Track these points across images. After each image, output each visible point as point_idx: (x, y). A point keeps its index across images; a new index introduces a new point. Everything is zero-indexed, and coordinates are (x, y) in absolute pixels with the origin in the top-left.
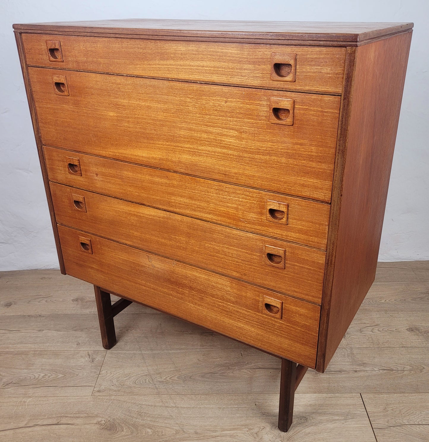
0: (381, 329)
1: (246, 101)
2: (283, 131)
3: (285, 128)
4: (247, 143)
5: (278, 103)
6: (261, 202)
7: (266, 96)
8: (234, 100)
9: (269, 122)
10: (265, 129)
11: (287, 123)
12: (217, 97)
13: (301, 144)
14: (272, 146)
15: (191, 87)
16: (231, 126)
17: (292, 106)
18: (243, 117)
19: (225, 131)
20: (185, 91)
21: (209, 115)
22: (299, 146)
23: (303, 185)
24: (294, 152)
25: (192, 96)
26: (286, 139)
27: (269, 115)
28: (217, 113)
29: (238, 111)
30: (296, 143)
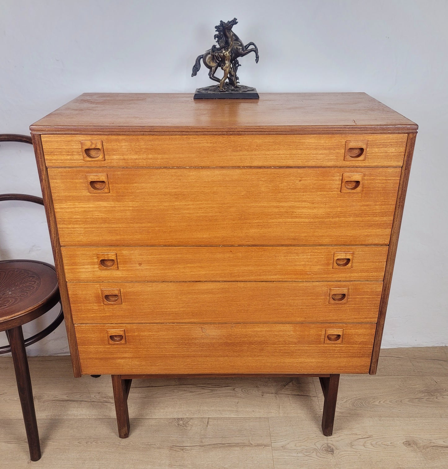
1: (320, 178)
2: (352, 197)
3: (354, 195)
4: (318, 211)
5: (350, 178)
6: (328, 255)
7: (338, 173)
8: (309, 178)
9: (341, 192)
10: (336, 198)
11: (357, 191)
12: (291, 177)
13: (367, 205)
14: (342, 210)
15: (265, 172)
16: (304, 199)
17: (362, 178)
18: (316, 191)
19: (297, 204)
20: (258, 176)
21: (283, 193)
22: (365, 207)
23: (367, 236)
24: (361, 212)
25: (266, 179)
26: (354, 204)
27: (341, 187)
28: (291, 191)
29: (311, 187)
30: (363, 205)
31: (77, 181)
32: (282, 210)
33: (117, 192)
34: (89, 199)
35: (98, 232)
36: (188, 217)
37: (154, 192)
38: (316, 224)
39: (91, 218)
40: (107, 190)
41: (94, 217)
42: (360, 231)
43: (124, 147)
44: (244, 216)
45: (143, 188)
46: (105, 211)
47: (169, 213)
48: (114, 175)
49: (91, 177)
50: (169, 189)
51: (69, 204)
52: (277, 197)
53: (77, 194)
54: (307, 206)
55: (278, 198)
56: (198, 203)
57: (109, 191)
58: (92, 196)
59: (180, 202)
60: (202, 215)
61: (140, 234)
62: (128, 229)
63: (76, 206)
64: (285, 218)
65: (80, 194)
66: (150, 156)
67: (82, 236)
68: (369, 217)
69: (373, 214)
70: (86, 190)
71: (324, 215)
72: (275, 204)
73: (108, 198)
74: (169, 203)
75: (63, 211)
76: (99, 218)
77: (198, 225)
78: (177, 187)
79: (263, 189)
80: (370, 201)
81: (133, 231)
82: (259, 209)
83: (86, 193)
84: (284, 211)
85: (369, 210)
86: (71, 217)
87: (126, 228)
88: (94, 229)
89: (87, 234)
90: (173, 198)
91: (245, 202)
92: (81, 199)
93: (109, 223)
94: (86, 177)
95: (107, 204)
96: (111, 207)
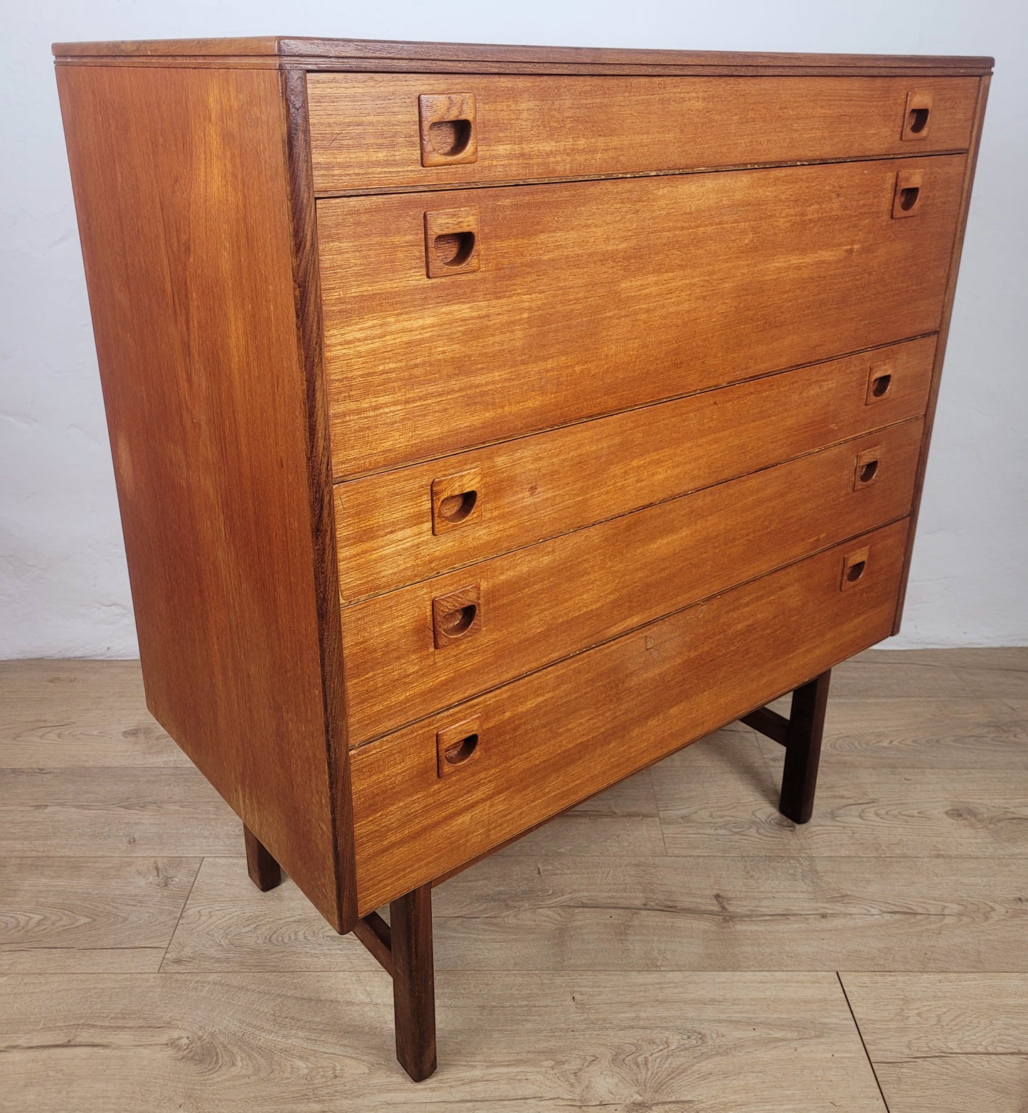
0: (883, 812)
31: (397, 239)
34: (425, 298)
37: (581, 255)
39: (424, 364)
40: (476, 261)
41: (432, 359)
43: (524, 115)
45: (558, 247)
46: (463, 334)
48: (494, 210)
49: (439, 221)
51: (370, 323)
53: (395, 285)
57: (478, 266)
58: (433, 287)
63: (389, 329)
65: (403, 284)
66: (582, 142)
67: (398, 430)
70: (420, 267)
73: (473, 290)
75: (352, 352)
76: (445, 360)
78: (629, 234)
83: (418, 280)
86: (370, 371)
88: (429, 401)
92: (403, 303)
95: (469, 310)
96: (480, 317)
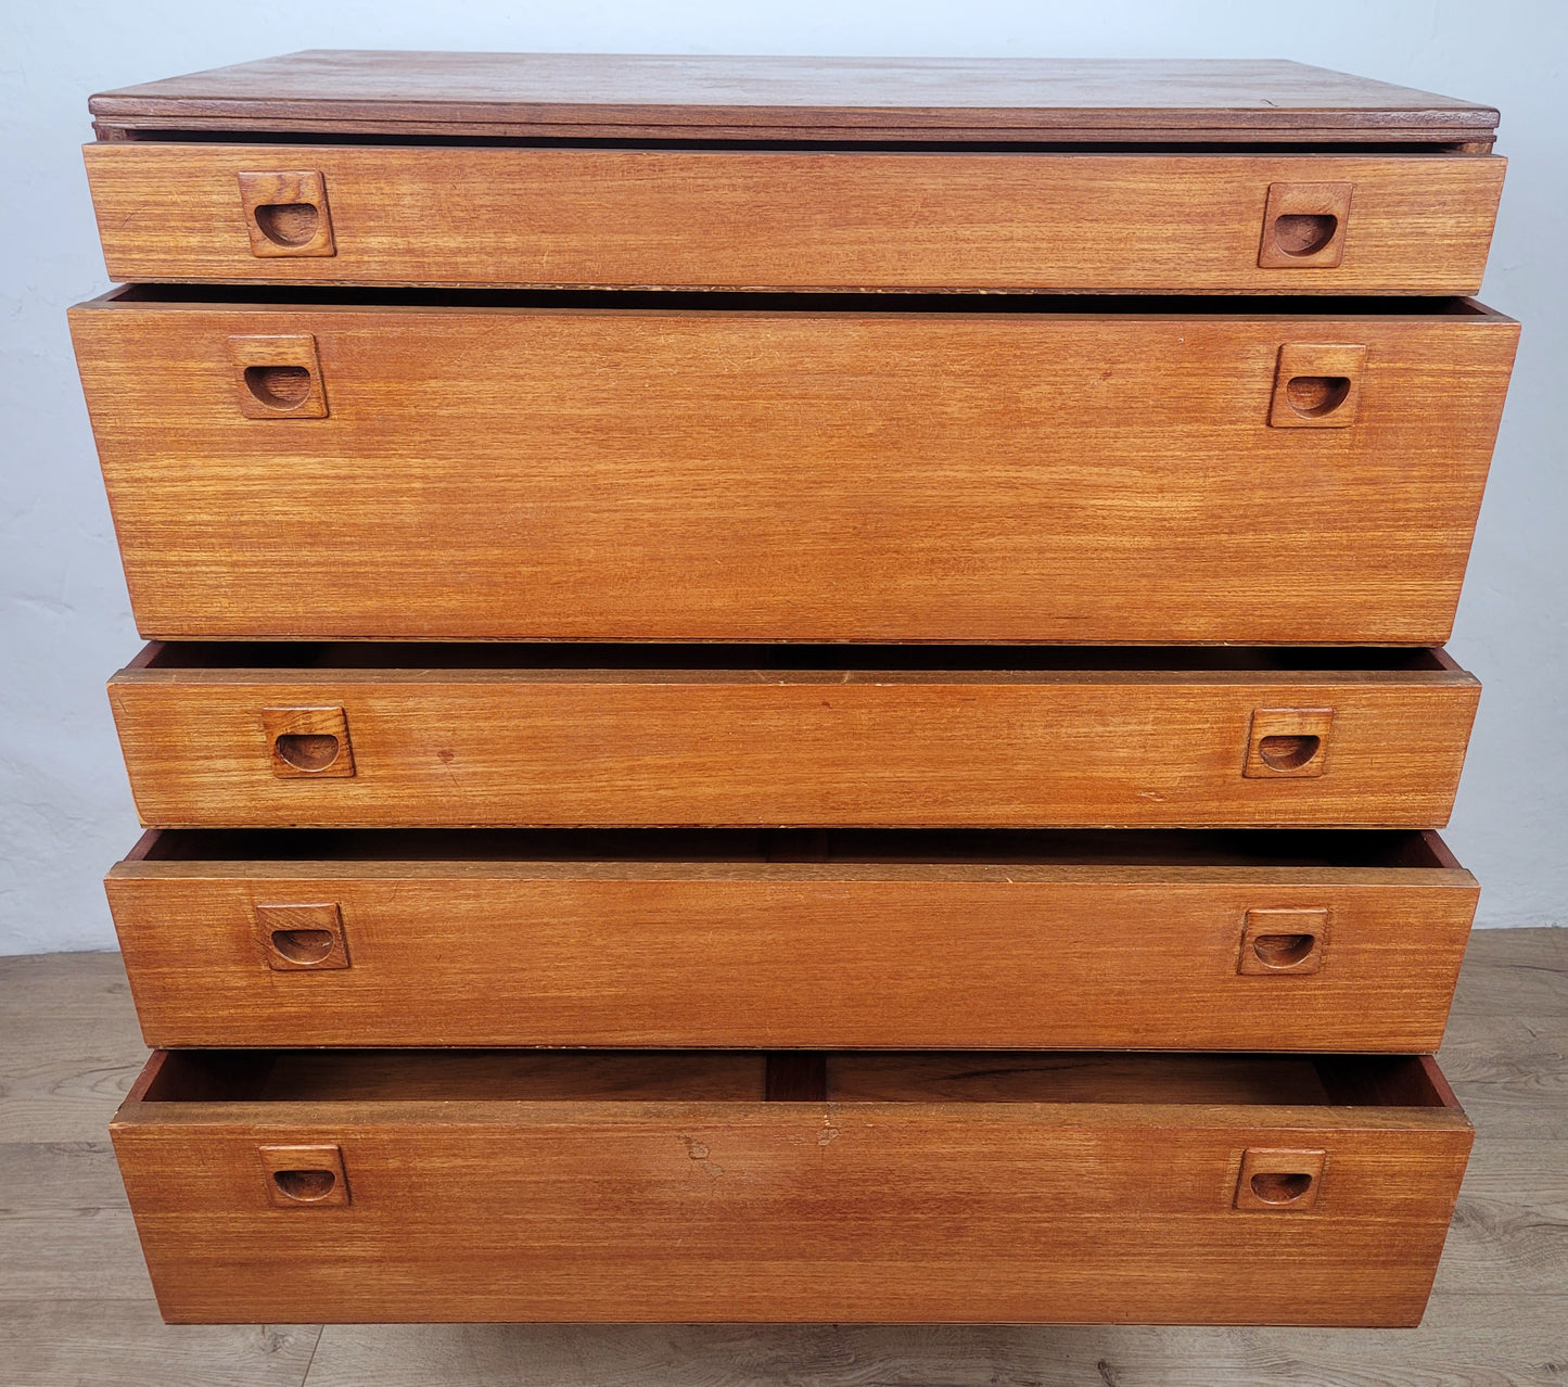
1: (1187, 365)
2: (1314, 446)
3: (1323, 436)
4: (1174, 504)
5: (1310, 364)
7: (1265, 341)
8: (1142, 365)
9: (1269, 424)
10: (1248, 449)
11: (1336, 420)
12: (1071, 360)
13: (1372, 482)
14: (1268, 501)
15: (965, 338)
16: (1119, 453)
17: (1360, 367)
18: (1170, 418)
19: (1090, 474)
20: (933, 352)
21: (1033, 425)
22: (1364, 489)
23: (1362, 606)
24: (1346, 508)
25: (967, 368)
26: (1320, 473)
27: (1271, 403)
28: (1066, 416)
29: (1151, 403)
30: (1355, 479)
31: (191, 364)
32: (1031, 498)
33: (360, 417)
34: (244, 442)
35: (290, 580)
36: (651, 525)
37: (511, 416)
38: (1164, 558)
39: (255, 523)
40: (316, 405)
41: (267, 518)
42: (1337, 588)
44: (877, 522)
45: (465, 402)
46: (315, 494)
47: (574, 504)
48: (342, 341)
49: (248, 349)
50: (569, 403)
51: (165, 463)
52: (1011, 442)
53: (194, 421)
54: (1129, 482)
55: (1012, 449)
56: (691, 464)
57: (325, 410)
58: (256, 431)
59: (619, 460)
60: (706, 514)
61: (456, 593)
62: (410, 570)
63: (194, 473)
64: (1041, 532)
65: (207, 421)
67: (226, 596)
68: (1378, 527)
69: (1393, 519)
70: (231, 403)
71: (1195, 518)
72: (1000, 473)
73: (322, 442)
74: (573, 464)
76: (288, 524)
77: (690, 558)
78: (604, 395)
79: (954, 409)
80: (1386, 465)
81: (430, 579)
82: (934, 493)
83: (231, 414)
84: (1036, 501)
85: (1377, 501)
86: (174, 519)
87: (401, 564)
88: (270, 570)
89: (243, 590)
90: (587, 441)
91: (881, 462)
92: (211, 443)
93: (328, 546)
94: (228, 350)
95: (318, 466)
96: (338, 477)
